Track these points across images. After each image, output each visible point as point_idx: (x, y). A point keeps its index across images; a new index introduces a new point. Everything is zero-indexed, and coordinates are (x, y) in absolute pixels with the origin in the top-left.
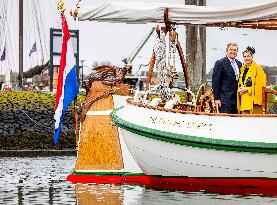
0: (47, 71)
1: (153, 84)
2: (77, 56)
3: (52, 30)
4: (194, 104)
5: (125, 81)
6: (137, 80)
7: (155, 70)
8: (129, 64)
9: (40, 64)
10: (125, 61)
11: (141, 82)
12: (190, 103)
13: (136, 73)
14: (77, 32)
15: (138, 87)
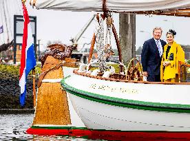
0: (12, 48)
1: (94, 58)
2: (35, 36)
3: (15, 16)
4: (126, 74)
5: (73, 56)
6: (81, 55)
7: (95, 48)
8: (75, 43)
9: (6, 43)
10: (72, 41)
11: (85, 57)
12: (122, 73)
13: (81, 50)
14: (35, 18)
15: (82, 61)
